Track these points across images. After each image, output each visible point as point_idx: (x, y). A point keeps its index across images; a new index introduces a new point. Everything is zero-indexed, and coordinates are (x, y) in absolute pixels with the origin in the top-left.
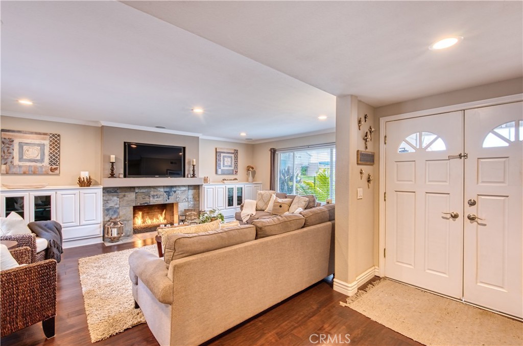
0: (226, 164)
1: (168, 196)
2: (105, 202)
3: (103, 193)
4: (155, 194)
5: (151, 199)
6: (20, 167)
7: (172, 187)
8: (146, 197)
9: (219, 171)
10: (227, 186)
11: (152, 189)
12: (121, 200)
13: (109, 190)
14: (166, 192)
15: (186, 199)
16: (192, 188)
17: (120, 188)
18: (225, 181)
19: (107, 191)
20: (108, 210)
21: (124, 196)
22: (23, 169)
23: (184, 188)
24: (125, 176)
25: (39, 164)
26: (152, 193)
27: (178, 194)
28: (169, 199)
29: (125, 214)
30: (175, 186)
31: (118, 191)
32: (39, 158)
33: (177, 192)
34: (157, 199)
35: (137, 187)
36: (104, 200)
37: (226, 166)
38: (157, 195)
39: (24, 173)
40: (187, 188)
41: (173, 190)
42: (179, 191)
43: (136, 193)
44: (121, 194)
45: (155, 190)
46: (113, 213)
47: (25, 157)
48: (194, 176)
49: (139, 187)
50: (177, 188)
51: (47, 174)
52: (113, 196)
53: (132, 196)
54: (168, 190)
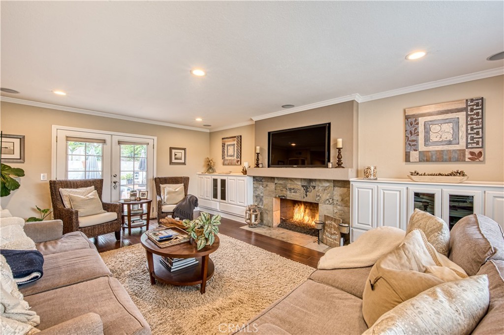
0: (434, 138)
1: (306, 192)
2: (255, 189)
3: (254, 181)
4: (292, 187)
5: (288, 193)
6: (227, 160)
7: (311, 180)
8: (283, 189)
9: (414, 155)
10: (410, 187)
11: (290, 182)
12: (265, 189)
13: (257, 178)
14: (303, 186)
15: (331, 201)
16: (339, 184)
17: (264, 177)
18: (414, 177)
19: (256, 179)
20: (257, 197)
21: (267, 186)
22: (228, 161)
23: (327, 184)
24: (269, 167)
25: (232, 158)
26: (289, 186)
27: (318, 191)
28: (307, 196)
29: (267, 204)
30: (315, 180)
31: (263, 180)
32: (233, 154)
33: (316, 187)
34: (294, 194)
35: (277, 178)
36: (254, 188)
37: (436, 143)
38: (293, 189)
39: (228, 165)
40: (332, 184)
41: (312, 184)
42: (320, 187)
43: (276, 184)
44: (265, 183)
45: (293, 183)
46: (259, 200)
47: (229, 154)
48: (339, 165)
49: (278, 178)
50: (318, 183)
51: (236, 165)
52: (260, 184)
53: (272, 186)
54: (305, 184)
